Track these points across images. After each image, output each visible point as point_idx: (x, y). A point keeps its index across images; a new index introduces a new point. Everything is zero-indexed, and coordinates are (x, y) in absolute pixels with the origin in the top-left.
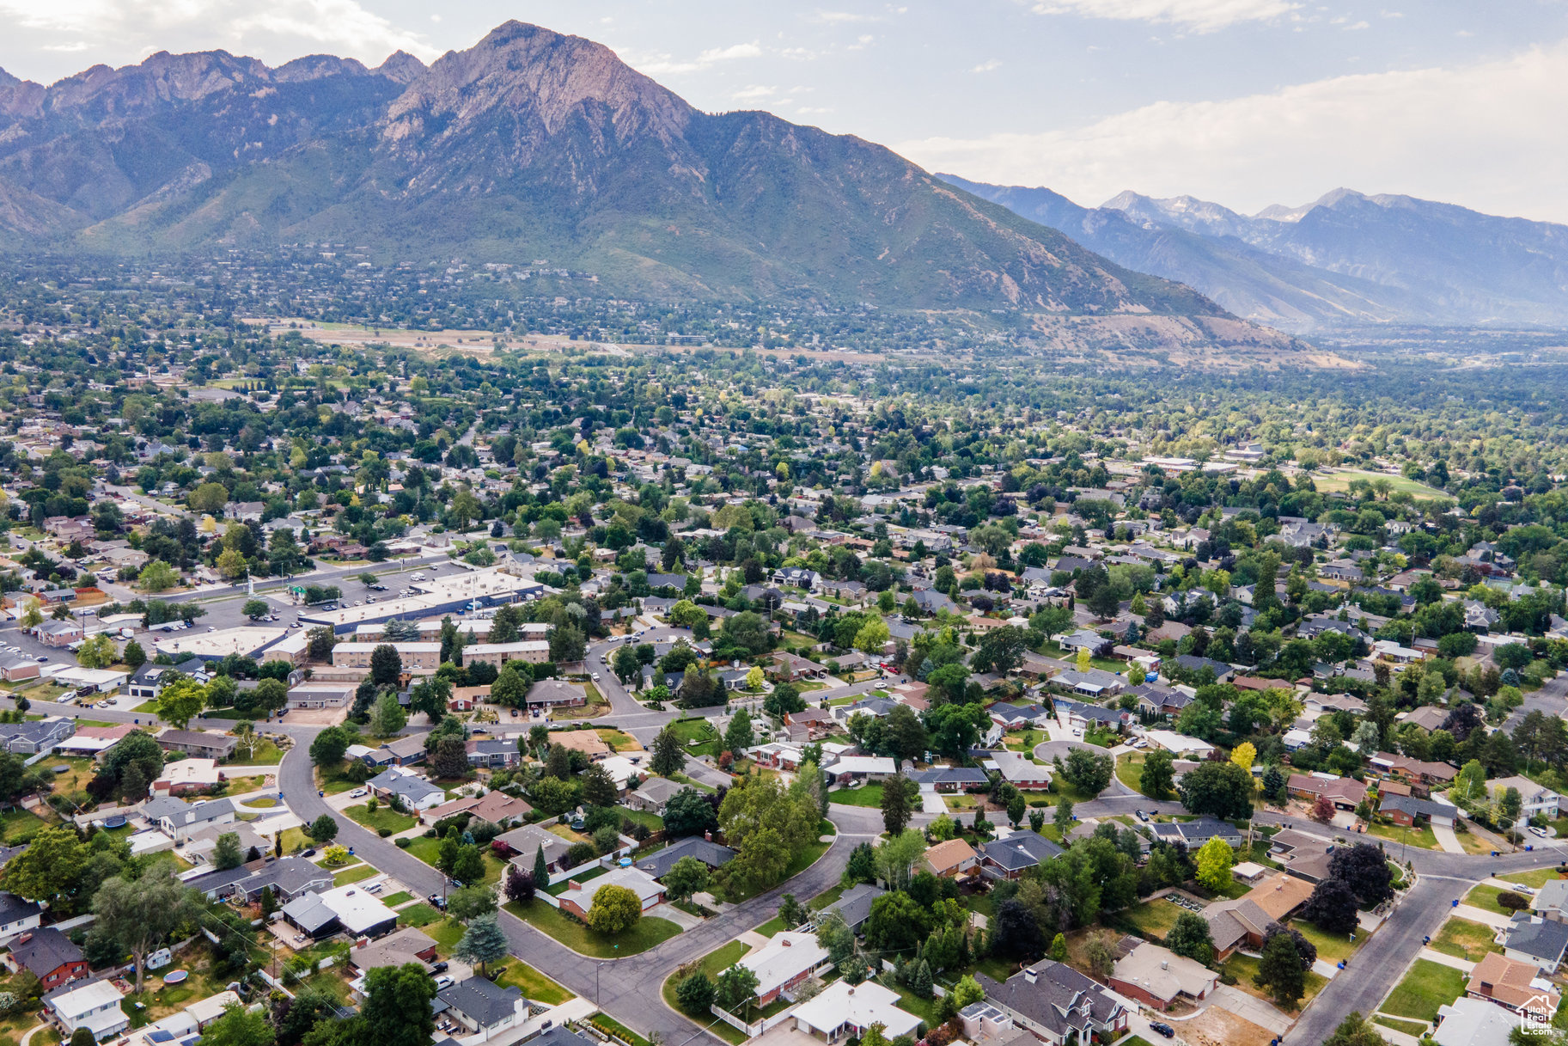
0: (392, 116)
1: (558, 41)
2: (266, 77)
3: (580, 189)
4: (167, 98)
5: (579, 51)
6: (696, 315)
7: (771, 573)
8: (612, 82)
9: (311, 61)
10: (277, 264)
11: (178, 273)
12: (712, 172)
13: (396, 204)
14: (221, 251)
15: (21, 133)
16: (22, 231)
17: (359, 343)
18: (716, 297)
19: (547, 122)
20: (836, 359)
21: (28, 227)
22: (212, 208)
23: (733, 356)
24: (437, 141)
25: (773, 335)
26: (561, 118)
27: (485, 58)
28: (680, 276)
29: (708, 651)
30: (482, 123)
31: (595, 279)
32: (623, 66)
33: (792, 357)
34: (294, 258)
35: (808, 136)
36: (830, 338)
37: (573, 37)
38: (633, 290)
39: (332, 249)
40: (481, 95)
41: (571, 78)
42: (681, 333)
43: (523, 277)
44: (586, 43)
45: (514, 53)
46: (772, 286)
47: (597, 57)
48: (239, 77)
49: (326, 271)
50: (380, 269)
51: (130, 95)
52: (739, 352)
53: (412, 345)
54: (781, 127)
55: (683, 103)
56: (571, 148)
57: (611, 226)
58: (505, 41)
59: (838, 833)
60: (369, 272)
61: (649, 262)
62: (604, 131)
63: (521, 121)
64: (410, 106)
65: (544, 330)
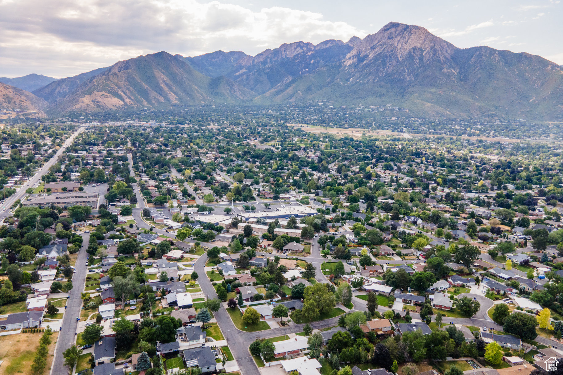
0: (347, 58)
1: (407, 27)
2: (313, 48)
3: (408, 79)
4: (284, 57)
5: (414, 30)
6: (443, 124)
7: (403, 217)
8: (425, 41)
9: (327, 42)
10: (304, 107)
11: (276, 110)
12: (460, 71)
13: (344, 87)
14: (290, 103)
15: (245, 70)
16: (240, 99)
17: (319, 132)
18: (454, 117)
19: (399, 56)
20: (497, 141)
21: (242, 98)
22: (290, 90)
23: (451, 139)
24: (361, 65)
25: (473, 131)
26: (404, 55)
27: (381, 36)
28: (440, 109)
29: (356, 241)
30: (376, 58)
31: (408, 111)
32: (430, 34)
33: (477, 140)
34: (310, 105)
35: (504, 55)
36: (498, 132)
37: (412, 26)
38: (422, 115)
39: (322, 102)
40: (378, 48)
41: (410, 40)
42: (435, 130)
43: (382, 110)
44: (417, 27)
45: (391, 33)
46: (479, 112)
47: (420, 32)
48: (305, 49)
49: (318, 109)
50: (335, 108)
51: (274, 57)
52: (455, 137)
53: (336, 133)
54: (492, 51)
55: (452, 46)
56: (406, 65)
57: (416, 92)
58: (388, 29)
59: (353, 309)
60: (332, 109)
61: (429, 104)
62: (420, 59)
63: (390, 57)
64: (354, 54)
65: (383, 129)
